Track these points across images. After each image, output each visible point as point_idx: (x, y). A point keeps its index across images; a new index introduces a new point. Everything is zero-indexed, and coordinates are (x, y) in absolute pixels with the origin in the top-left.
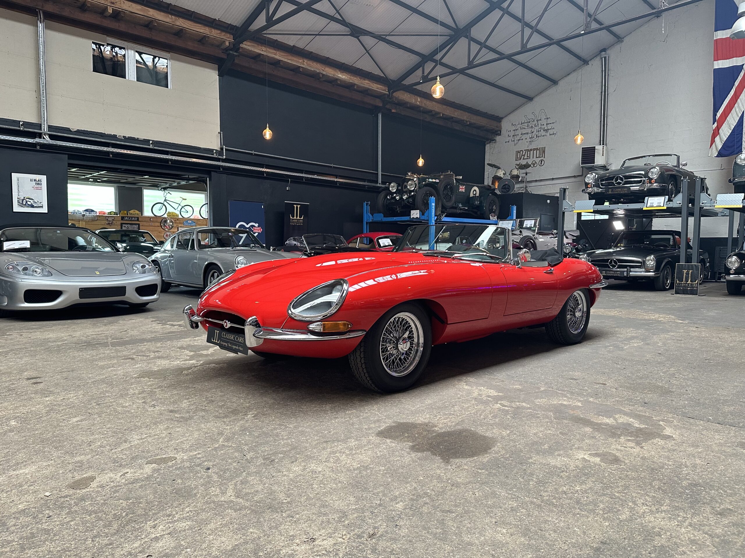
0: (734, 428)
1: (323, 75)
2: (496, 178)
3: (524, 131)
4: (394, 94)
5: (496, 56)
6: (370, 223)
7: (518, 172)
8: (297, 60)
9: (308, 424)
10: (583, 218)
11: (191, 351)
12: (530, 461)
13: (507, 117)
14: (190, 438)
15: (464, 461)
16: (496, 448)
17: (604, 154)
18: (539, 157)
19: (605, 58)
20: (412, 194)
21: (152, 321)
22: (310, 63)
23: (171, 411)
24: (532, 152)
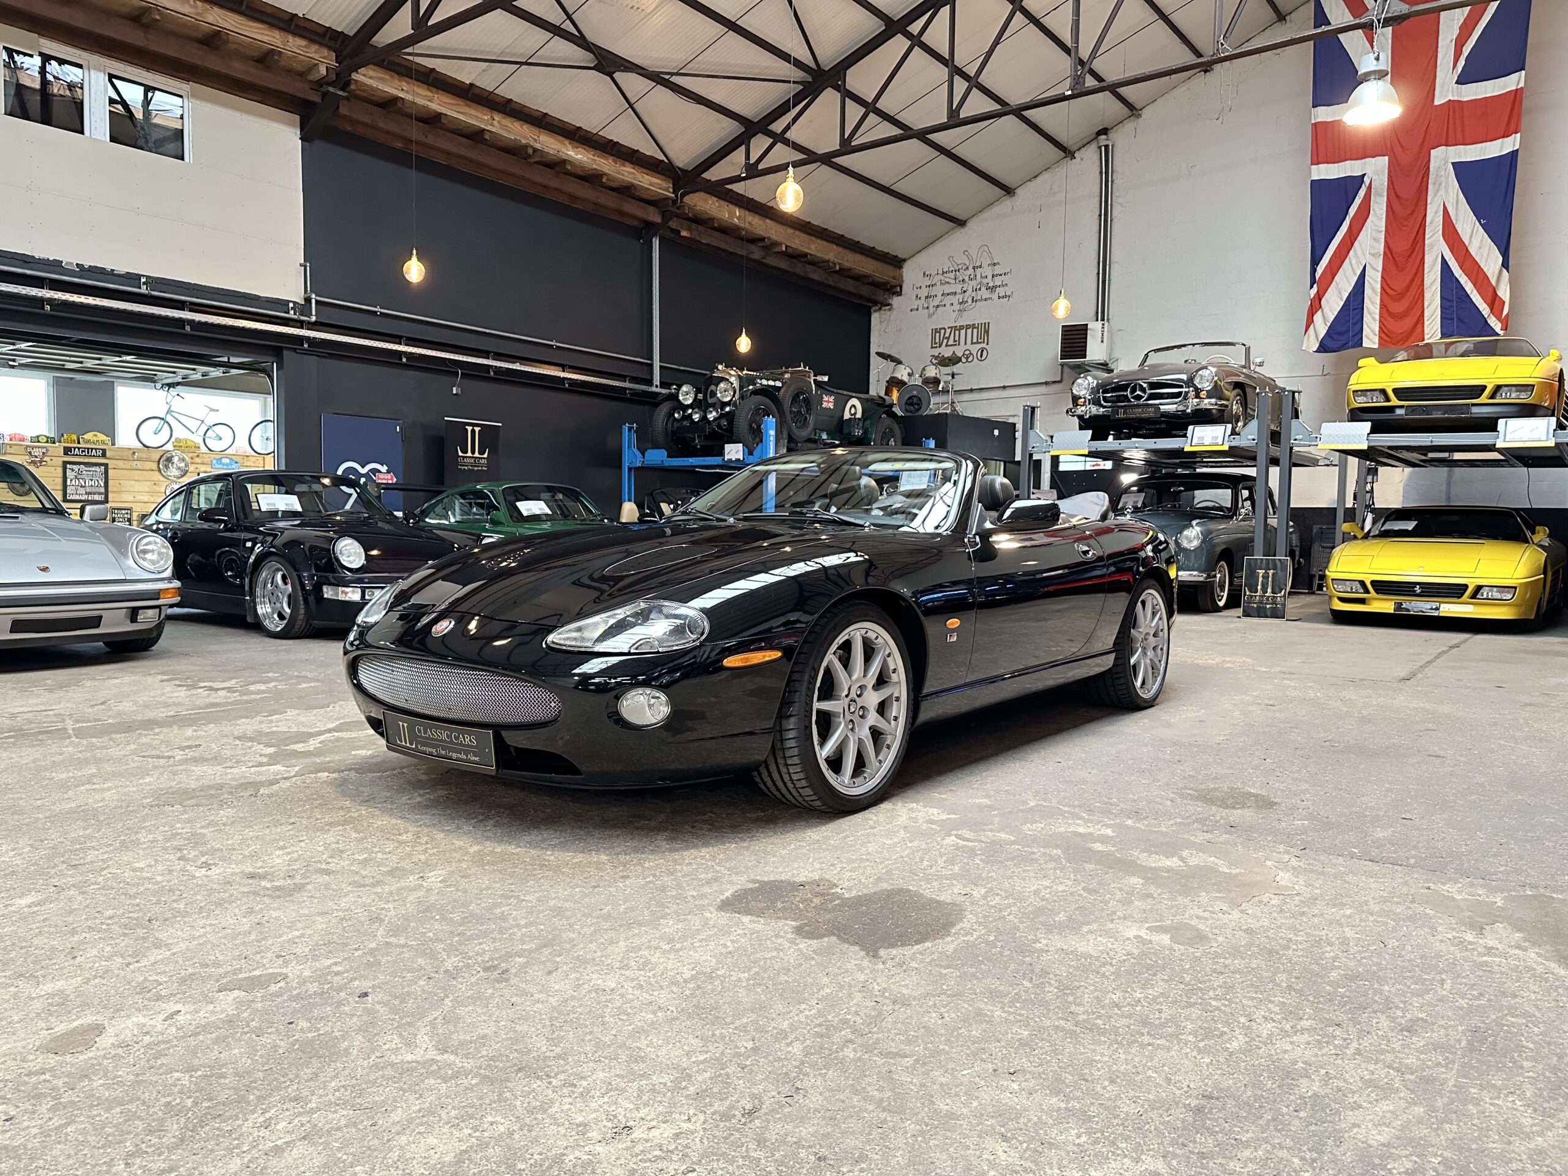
1: (535, 150)
2: (894, 383)
3: (948, 289)
4: (686, 199)
5: (897, 131)
8: (480, 115)
9: (566, 893)
10: (1063, 467)
11: (268, 745)
12: (1038, 946)
13: (915, 259)
14: (309, 932)
15: (908, 951)
18: (978, 343)
19: (1107, 147)
20: (728, 409)
21: (162, 681)
22: (508, 122)
23: (252, 876)
24: (963, 332)
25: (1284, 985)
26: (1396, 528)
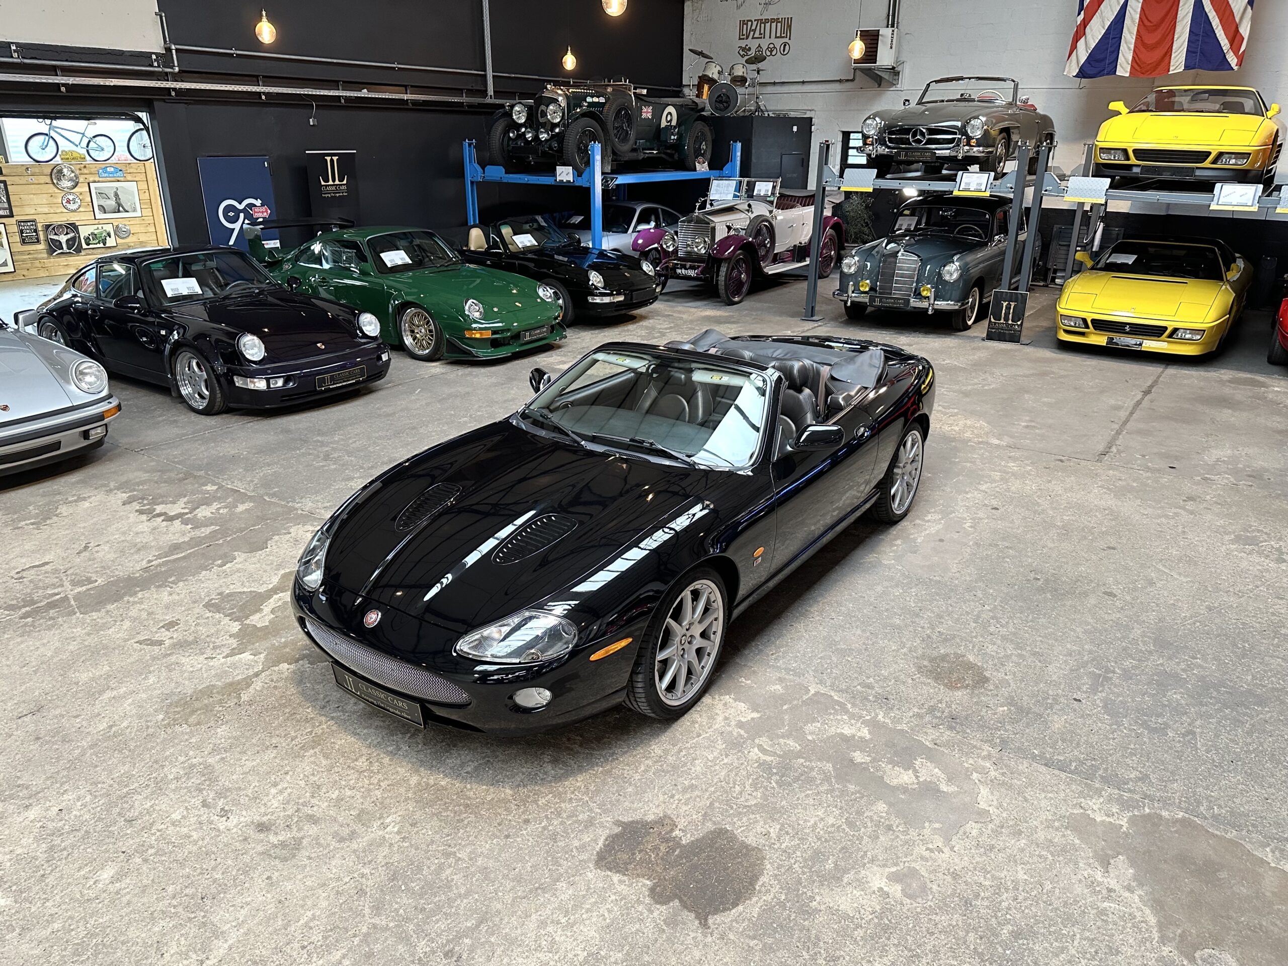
2: (704, 80)
6: (478, 183)
7: (744, 70)
9: (487, 846)
11: (232, 618)
12: (814, 904)
15: (727, 919)
16: (764, 879)
17: (894, 46)
18: (781, 37)
20: (557, 130)
21: (124, 502)
24: (768, 25)
25: (972, 947)
26: (1119, 262)
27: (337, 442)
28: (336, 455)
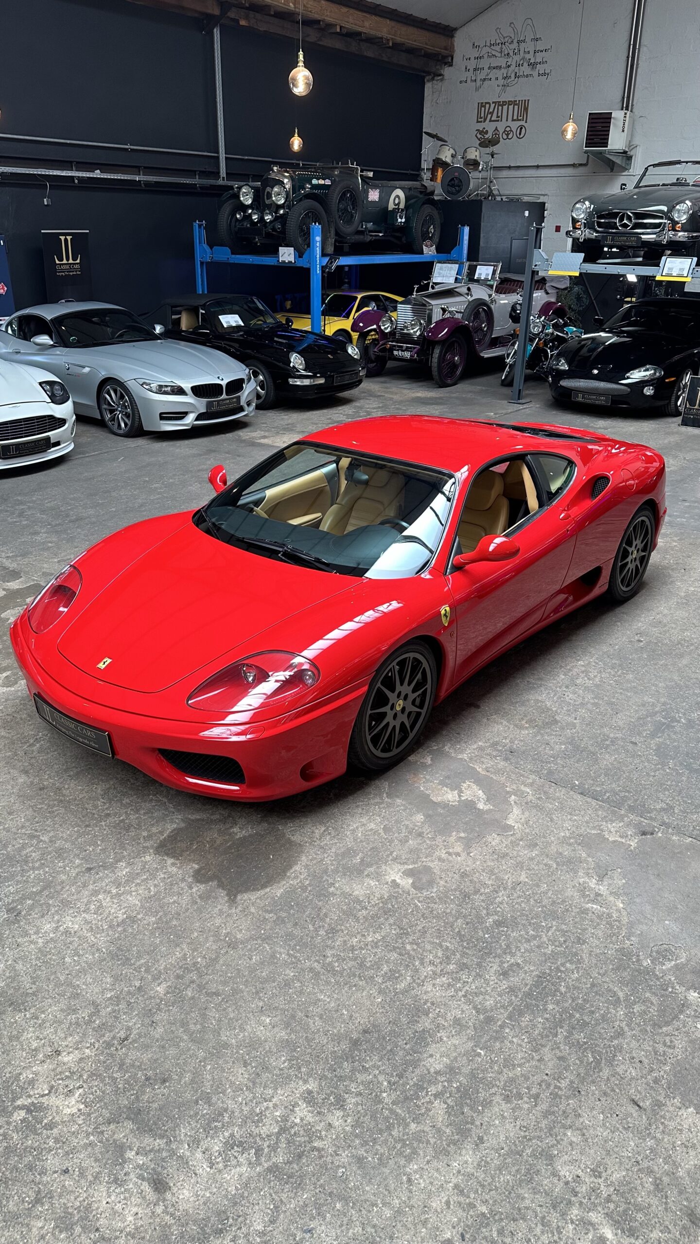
0: (594, 802)
2: (438, 163)
3: (495, 62)
6: (207, 263)
7: (477, 153)
9: (68, 832)
12: (332, 889)
13: (465, 29)
15: (254, 897)
16: (297, 868)
17: (626, 130)
18: (518, 120)
20: (282, 212)
24: (505, 108)
27: (34, 502)
28: (29, 513)
